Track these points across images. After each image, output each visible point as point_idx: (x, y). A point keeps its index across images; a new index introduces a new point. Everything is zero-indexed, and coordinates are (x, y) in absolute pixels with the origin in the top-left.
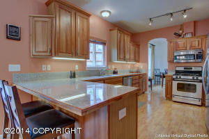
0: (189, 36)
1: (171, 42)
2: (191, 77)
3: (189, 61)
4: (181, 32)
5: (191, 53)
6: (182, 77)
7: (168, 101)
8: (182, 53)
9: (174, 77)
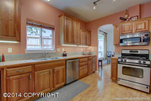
0: (134, 20)
1: (116, 27)
2: (137, 61)
3: (135, 44)
4: (126, 16)
5: (137, 35)
6: (128, 61)
7: (114, 83)
8: (128, 37)
9: (120, 60)
